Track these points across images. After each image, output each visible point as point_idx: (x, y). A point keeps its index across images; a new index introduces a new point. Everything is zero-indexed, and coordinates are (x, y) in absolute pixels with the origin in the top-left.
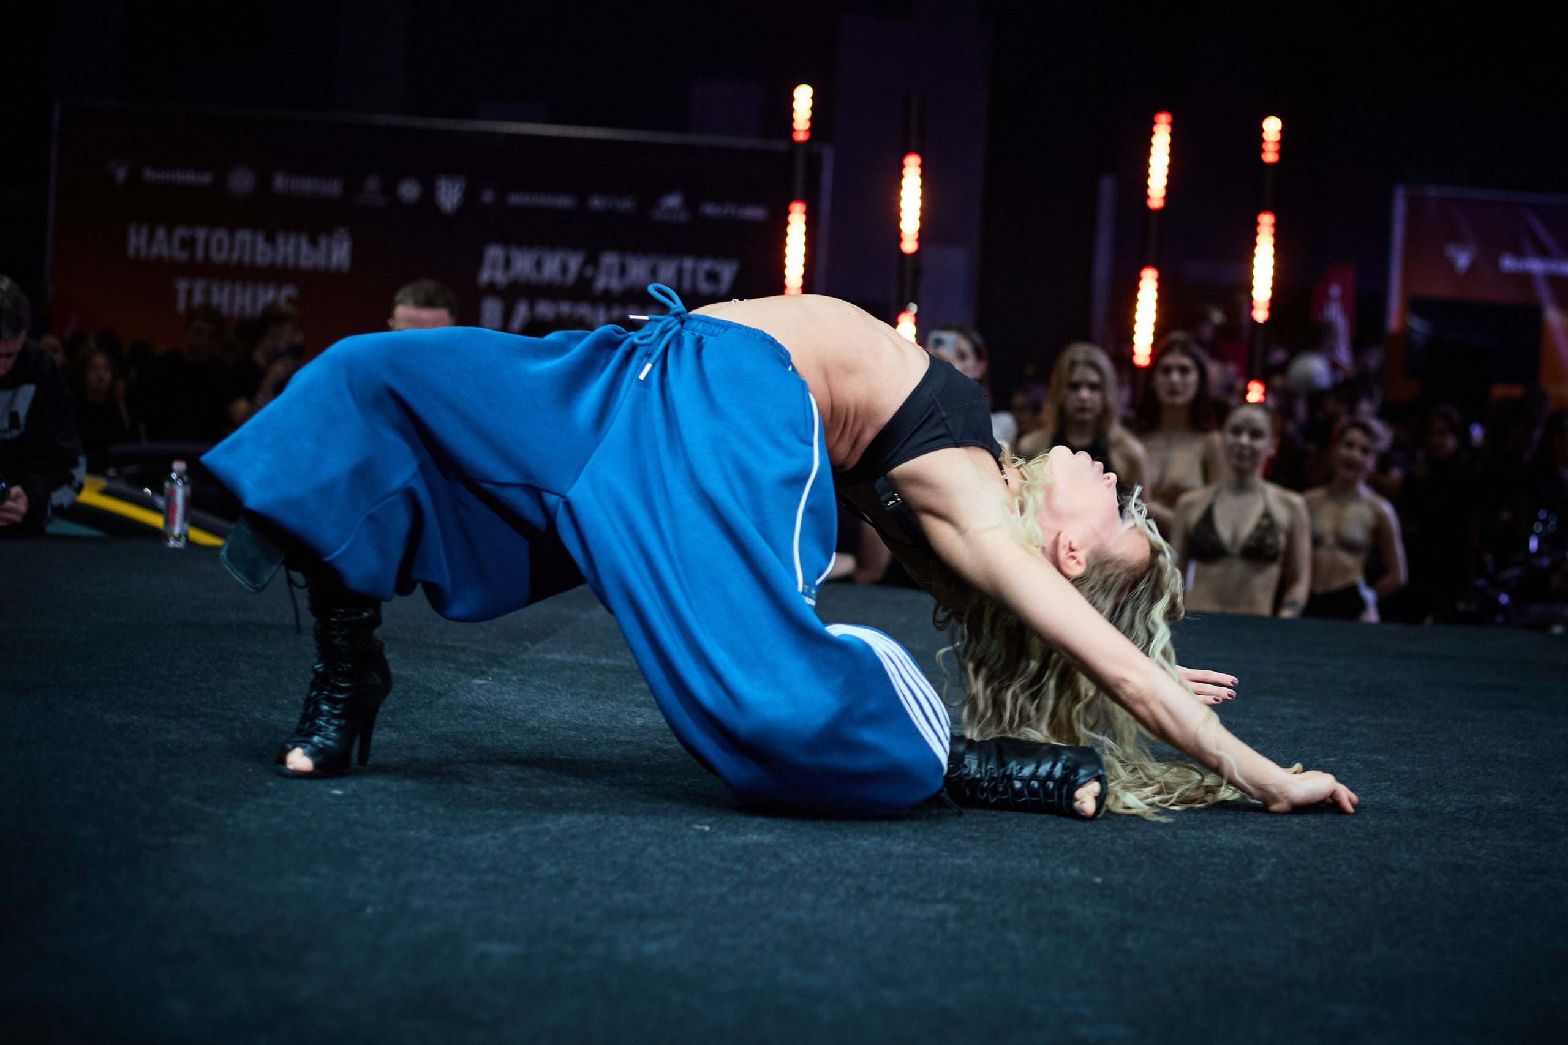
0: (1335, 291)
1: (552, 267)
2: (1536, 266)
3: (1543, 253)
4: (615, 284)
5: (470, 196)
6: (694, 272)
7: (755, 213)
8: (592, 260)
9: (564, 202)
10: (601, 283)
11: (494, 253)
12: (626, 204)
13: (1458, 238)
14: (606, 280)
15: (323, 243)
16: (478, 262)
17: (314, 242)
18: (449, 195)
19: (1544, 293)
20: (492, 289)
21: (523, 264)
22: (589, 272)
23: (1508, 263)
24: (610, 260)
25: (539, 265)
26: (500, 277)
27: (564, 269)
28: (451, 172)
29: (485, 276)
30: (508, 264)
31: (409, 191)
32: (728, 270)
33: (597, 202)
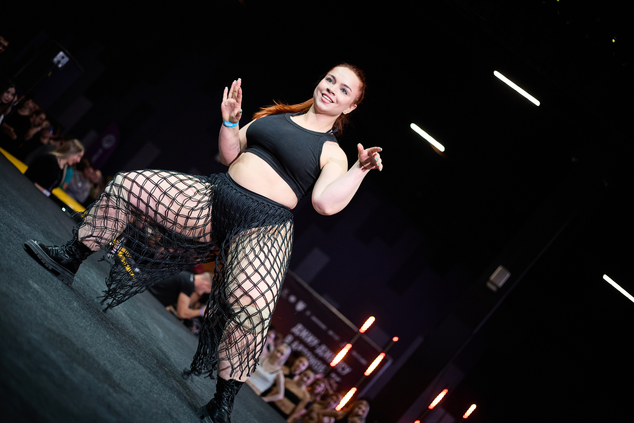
1: (310, 339)
4: (321, 354)
5: (305, 310)
7: (363, 361)
8: (320, 344)
9: (323, 327)
10: (318, 351)
11: (300, 326)
12: (337, 338)
14: (320, 351)
16: (294, 325)
18: (300, 306)
20: (293, 334)
21: (304, 334)
22: (317, 347)
24: (324, 347)
25: (307, 337)
26: (297, 333)
27: (312, 342)
28: (305, 301)
29: (294, 330)
30: (301, 331)
31: (292, 299)
32: (348, 370)
33: (331, 333)
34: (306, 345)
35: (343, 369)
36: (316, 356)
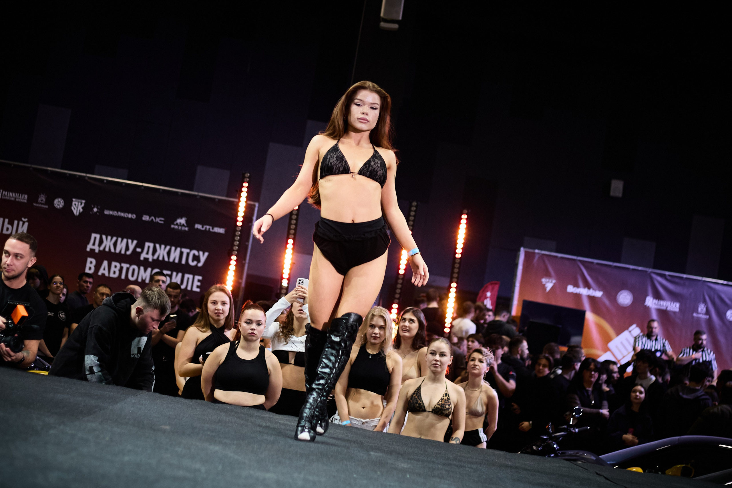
0: (489, 294)
1: (121, 246)
2: (584, 291)
3: (588, 286)
4: (150, 257)
5: (87, 208)
6: (188, 254)
7: (219, 231)
8: (141, 245)
10: (143, 256)
11: (95, 236)
12: (159, 220)
13: (548, 275)
14: (146, 255)
15: (16, 222)
16: (87, 240)
17: (11, 223)
18: (77, 207)
19: (586, 305)
20: (92, 253)
21: (108, 243)
22: (139, 250)
23: (570, 289)
24: (149, 245)
25: (115, 244)
26: (96, 248)
27: (127, 248)
28: (79, 197)
29: (89, 247)
30: (101, 242)
31: (59, 203)
32: (203, 257)
33: (146, 218)
34: (120, 258)
35: (196, 258)
36: (146, 264)
